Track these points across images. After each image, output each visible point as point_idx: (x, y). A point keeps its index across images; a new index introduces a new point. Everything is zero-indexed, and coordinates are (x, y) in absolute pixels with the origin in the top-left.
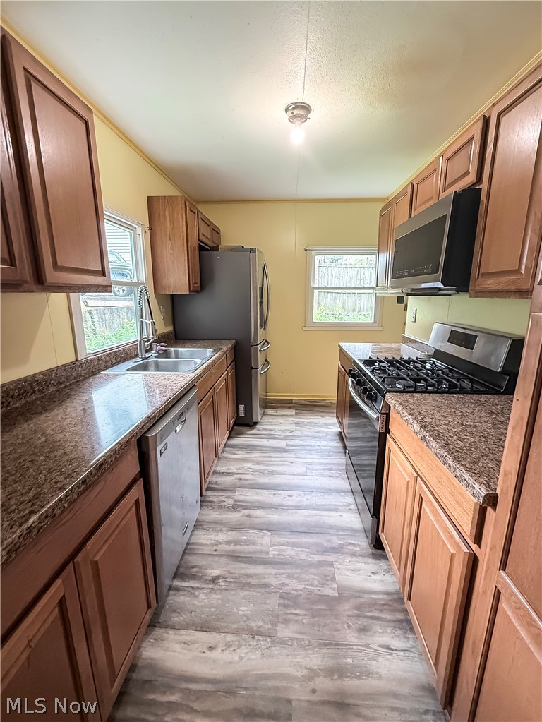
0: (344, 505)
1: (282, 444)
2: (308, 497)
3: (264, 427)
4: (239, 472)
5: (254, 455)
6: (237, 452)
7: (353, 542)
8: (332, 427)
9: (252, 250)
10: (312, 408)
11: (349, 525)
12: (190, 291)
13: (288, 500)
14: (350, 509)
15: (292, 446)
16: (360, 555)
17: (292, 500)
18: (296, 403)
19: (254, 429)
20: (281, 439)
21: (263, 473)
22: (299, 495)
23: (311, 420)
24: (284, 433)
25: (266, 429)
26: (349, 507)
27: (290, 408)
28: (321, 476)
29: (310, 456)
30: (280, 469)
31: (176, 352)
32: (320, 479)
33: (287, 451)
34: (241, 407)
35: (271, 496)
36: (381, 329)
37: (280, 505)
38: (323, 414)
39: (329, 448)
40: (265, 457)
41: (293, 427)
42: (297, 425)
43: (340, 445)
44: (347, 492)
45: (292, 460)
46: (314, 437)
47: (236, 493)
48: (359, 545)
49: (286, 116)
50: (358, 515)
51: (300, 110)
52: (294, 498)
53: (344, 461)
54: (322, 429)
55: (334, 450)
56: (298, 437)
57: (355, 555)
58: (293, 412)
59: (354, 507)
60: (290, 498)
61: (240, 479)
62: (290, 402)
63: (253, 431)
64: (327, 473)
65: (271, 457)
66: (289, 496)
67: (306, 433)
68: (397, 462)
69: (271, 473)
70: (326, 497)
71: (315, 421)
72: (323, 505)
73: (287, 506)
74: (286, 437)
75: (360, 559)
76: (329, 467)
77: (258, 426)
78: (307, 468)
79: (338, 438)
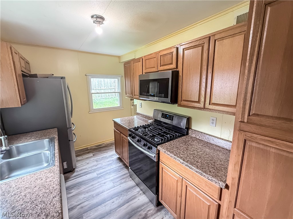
0: (137, 194)
1: (94, 175)
2: (121, 198)
3: (80, 169)
4: (79, 203)
5: (83, 188)
6: (71, 191)
7: (149, 209)
8: (113, 156)
9: (62, 78)
10: (99, 149)
11: (144, 202)
12: (22, 105)
13: (113, 205)
14: (140, 194)
15: (100, 174)
16: (154, 214)
17: (115, 204)
18: (91, 149)
19: (74, 172)
20: (93, 172)
21: (92, 197)
22: (117, 199)
23: (103, 156)
24: (93, 168)
25: (81, 170)
26: (139, 194)
27: (89, 153)
28: (121, 183)
29: (111, 176)
30: (101, 190)
31: (17, 148)
32: (121, 185)
33: (99, 178)
34: (65, 164)
35: (104, 208)
36: (123, 108)
37: (111, 211)
38: (107, 151)
39: (117, 168)
40: (89, 187)
41: (95, 163)
42: (97, 161)
43: (121, 164)
44: (135, 186)
45: (104, 182)
46: (108, 165)
47: (84, 217)
48: (152, 209)
49: (92, 20)
50: (144, 195)
51: (99, 19)
52: (115, 202)
53: (127, 172)
54: (110, 159)
55: (120, 168)
56: (100, 167)
57: (153, 215)
58: (91, 155)
59: (141, 192)
60: (114, 203)
61: (82, 207)
62: (87, 149)
63: (75, 174)
64: (123, 181)
65: (93, 185)
66: (113, 203)
67: (104, 164)
68: (168, 173)
69: (98, 195)
70: (129, 193)
71: (105, 156)
72: (129, 199)
73: (115, 209)
74: (95, 170)
75: (155, 215)
76: (122, 177)
77: (76, 170)
78: (114, 183)
79: (118, 161)
